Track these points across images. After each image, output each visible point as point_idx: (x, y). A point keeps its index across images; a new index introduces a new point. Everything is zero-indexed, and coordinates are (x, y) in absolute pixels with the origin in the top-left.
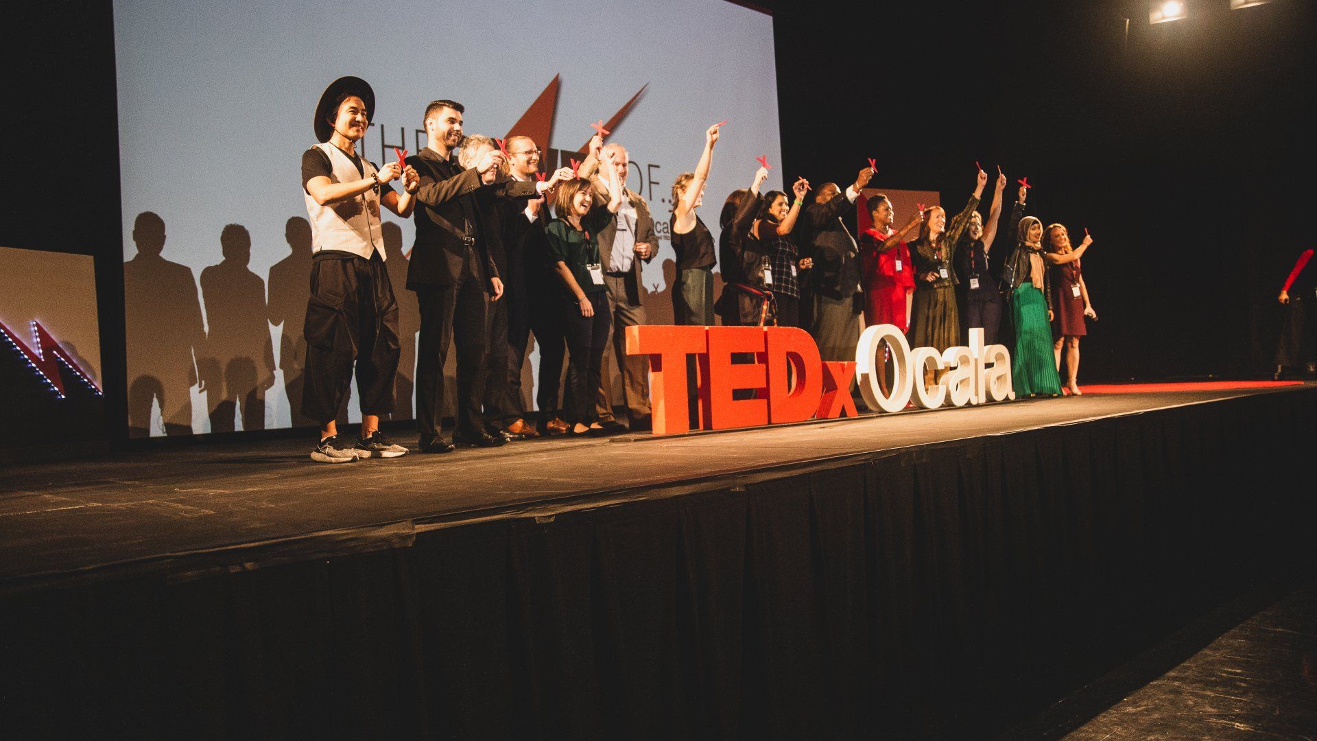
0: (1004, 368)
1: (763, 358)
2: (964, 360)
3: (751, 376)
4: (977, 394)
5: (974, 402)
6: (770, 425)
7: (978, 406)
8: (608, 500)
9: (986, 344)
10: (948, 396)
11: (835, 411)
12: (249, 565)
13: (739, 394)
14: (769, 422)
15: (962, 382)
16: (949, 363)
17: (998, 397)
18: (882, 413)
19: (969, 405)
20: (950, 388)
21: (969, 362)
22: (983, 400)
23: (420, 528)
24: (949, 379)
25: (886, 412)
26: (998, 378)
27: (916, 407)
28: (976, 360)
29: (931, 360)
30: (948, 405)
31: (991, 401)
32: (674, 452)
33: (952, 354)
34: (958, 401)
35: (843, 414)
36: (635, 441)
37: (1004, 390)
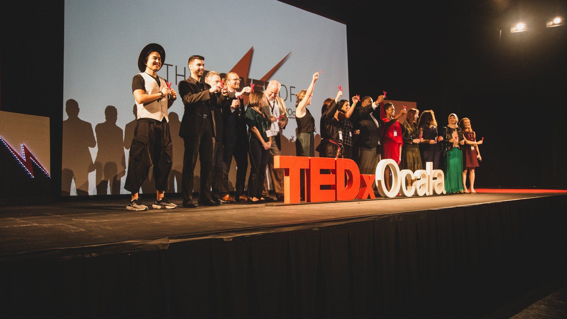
0: (442, 180)
1: (334, 172)
2: (424, 176)
3: (329, 179)
4: (429, 191)
5: (427, 194)
6: (336, 201)
7: (430, 196)
8: (256, 232)
9: (433, 169)
10: (416, 191)
11: (365, 196)
12: (94, 254)
13: (323, 187)
14: (336, 200)
15: (422, 185)
16: (417, 177)
17: (438, 192)
18: (386, 198)
19: (425, 196)
20: (417, 188)
21: (425, 176)
22: (431, 193)
23: (172, 241)
24: (417, 184)
25: (388, 197)
26: (439, 184)
27: (401, 196)
28: (429, 176)
29: (409, 175)
30: (416, 195)
31: (435, 194)
32: (291, 212)
33: (418, 173)
34: (421, 193)
35: (369, 198)
36: (276, 206)
37: (441, 189)
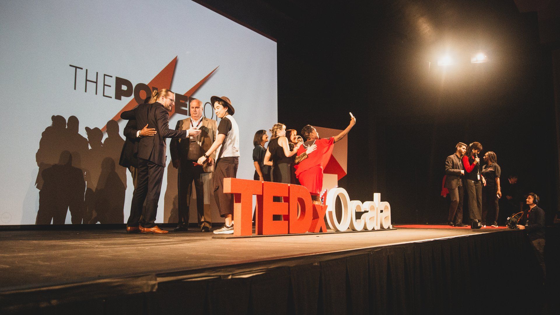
0: (388, 213)
2: (372, 208)
3: (281, 208)
4: (377, 225)
6: (289, 234)
7: (377, 230)
9: (381, 201)
10: (365, 225)
11: (317, 230)
13: (276, 218)
14: (289, 233)
15: (371, 218)
16: (366, 209)
17: (385, 226)
18: (338, 231)
19: (373, 230)
20: (366, 221)
21: (374, 209)
22: (379, 228)
24: (366, 217)
25: (340, 231)
26: (385, 218)
28: (377, 208)
29: (358, 207)
30: (365, 230)
31: (382, 229)
33: (366, 205)
34: (370, 228)
35: (321, 231)
37: (388, 224)
